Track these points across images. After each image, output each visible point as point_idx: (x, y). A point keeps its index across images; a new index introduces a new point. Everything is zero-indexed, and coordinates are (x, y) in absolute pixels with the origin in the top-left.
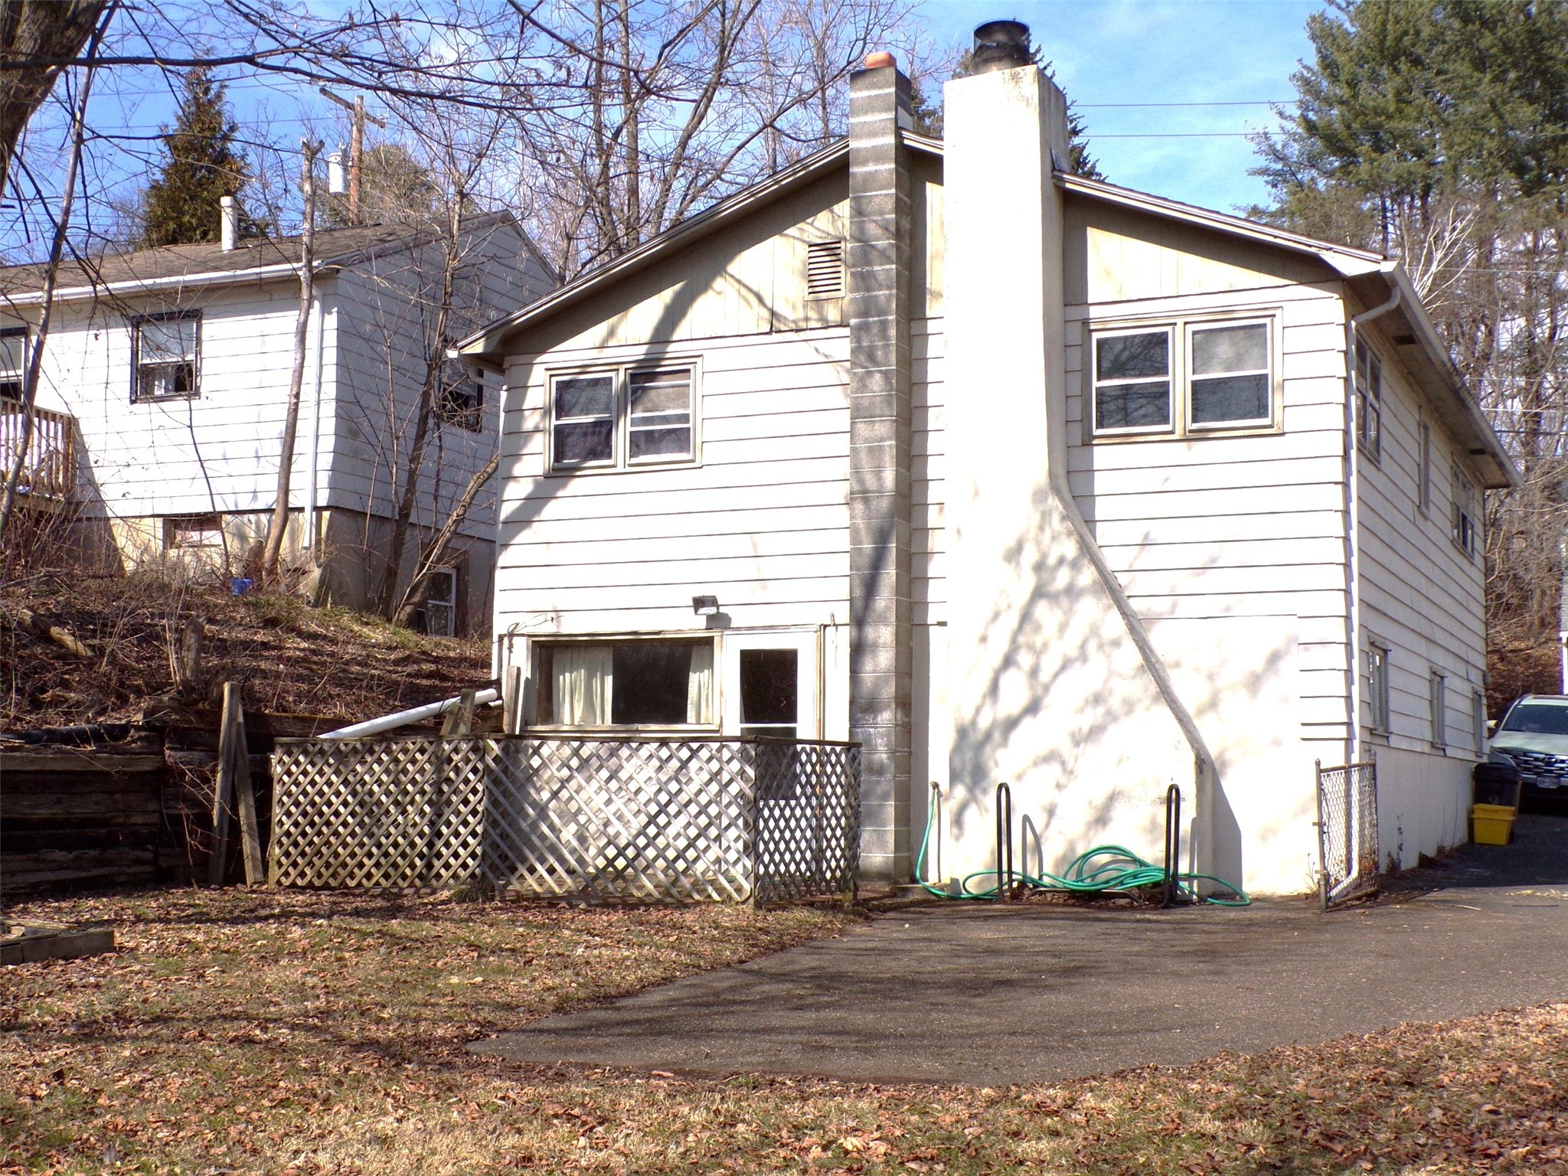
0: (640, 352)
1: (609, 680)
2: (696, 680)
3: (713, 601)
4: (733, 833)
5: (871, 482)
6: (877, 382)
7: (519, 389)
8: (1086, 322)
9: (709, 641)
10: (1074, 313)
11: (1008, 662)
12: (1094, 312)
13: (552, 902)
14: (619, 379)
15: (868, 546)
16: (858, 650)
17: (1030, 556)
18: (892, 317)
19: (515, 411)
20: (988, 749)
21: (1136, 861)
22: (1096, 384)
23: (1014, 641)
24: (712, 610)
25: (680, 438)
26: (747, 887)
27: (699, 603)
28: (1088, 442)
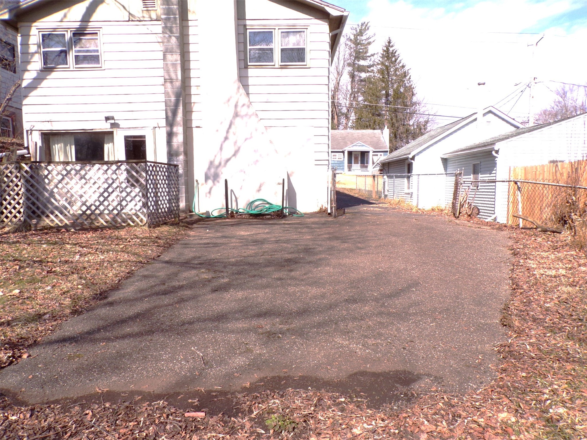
0: (77, 25)
1: (73, 147)
2: (107, 147)
3: (113, 118)
4: (137, 198)
5: (173, 76)
6: (174, 40)
7: (26, 36)
8: (245, 26)
9: (112, 133)
10: (241, 22)
11: (226, 138)
12: (248, 23)
13: (58, 229)
14: (68, 35)
15: (173, 99)
16: (170, 135)
17: (233, 103)
18: (177, 16)
19: (25, 44)
20: (220, 169)
21: (268, 203)
22: (249, 47)
23: (228, 132)
24: (113, 121)
25: (95, 59)
26: (145, 219)
27: (107, 119)
28: (246, 67)
